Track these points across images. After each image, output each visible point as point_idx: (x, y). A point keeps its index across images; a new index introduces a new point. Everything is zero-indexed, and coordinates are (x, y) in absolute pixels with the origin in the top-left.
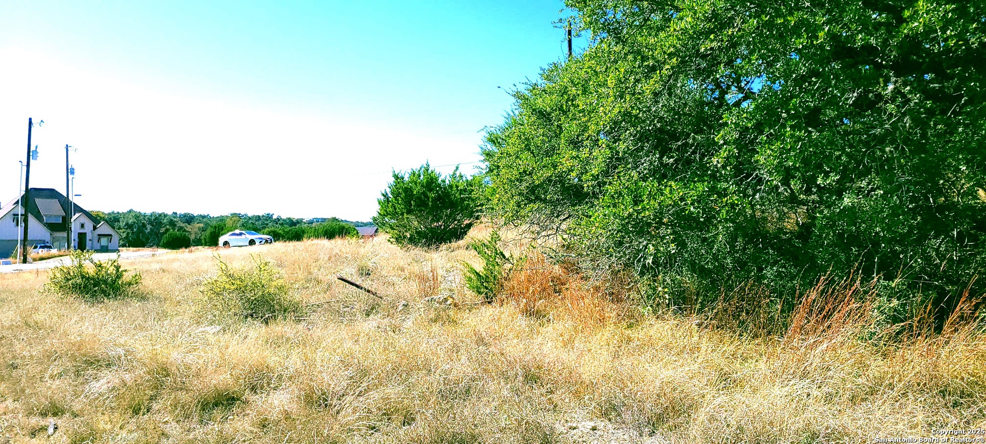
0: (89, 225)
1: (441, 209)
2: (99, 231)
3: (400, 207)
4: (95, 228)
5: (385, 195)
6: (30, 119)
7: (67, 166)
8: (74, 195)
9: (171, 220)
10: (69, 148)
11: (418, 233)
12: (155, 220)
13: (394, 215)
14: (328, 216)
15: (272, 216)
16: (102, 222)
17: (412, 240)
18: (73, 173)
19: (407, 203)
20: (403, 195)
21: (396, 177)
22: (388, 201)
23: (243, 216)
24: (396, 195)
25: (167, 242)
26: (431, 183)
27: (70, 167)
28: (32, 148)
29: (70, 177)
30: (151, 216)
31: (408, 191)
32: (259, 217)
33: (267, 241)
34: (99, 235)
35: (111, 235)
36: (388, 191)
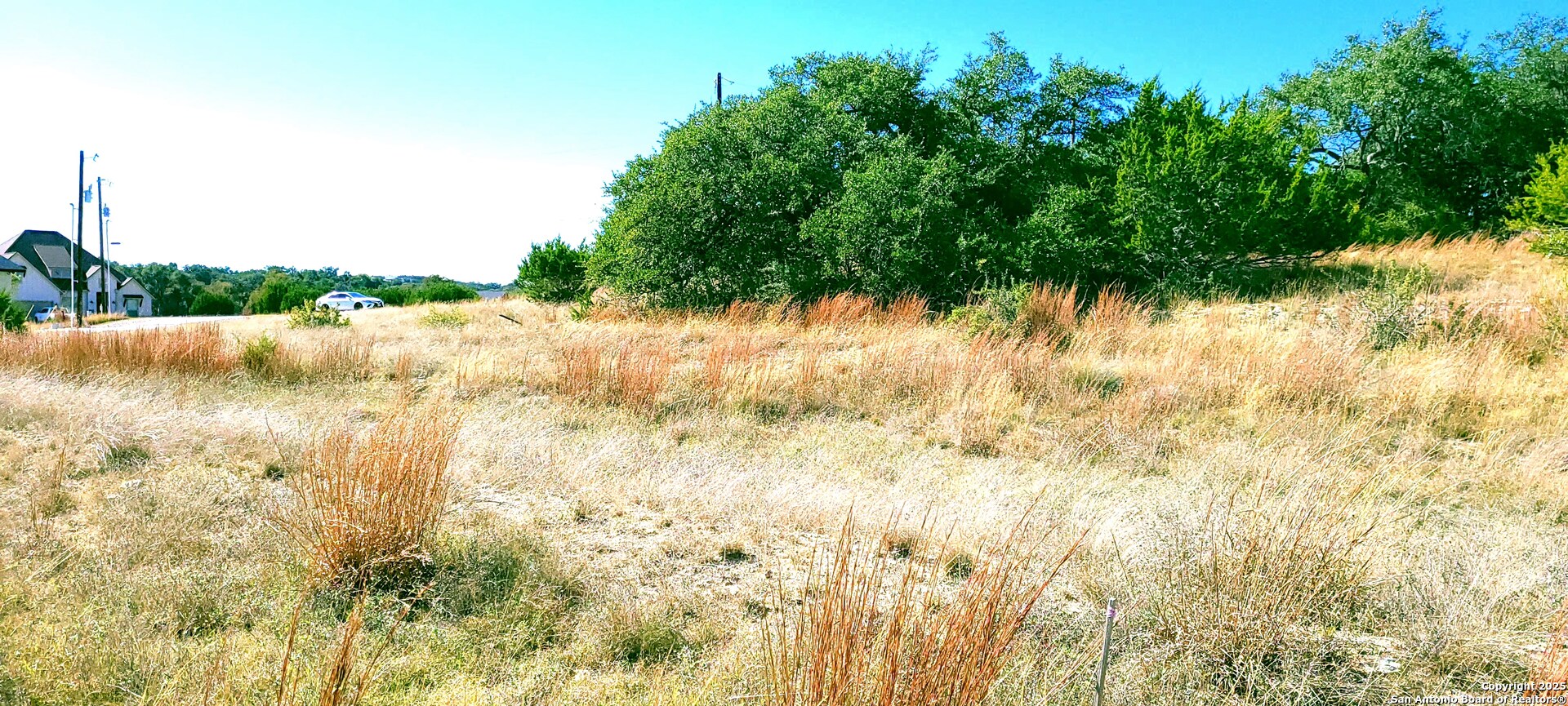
0: (110, 282)
1: (570, 274)
2: (124, 291)
3: (537, 272)
4: (119, 286)
5: (525, 262)
6: (82, 153)
7: (100, 205)
8: (110, 242)
9: (183, 276)
10: (102, 182)
11: (551, 293)
12: (156, 275)
13: (533, 278)
14: (427, 273)
15: (335, 271)
16: (128, 279)
17: (547, 299)
18: (107, 214)
19: (542, 268)
20: (539, 262)
21: (534, 248)
22: (528, 268)
23: (288, 271)
24: (534, 262)
25: (201, 308)
26: (562, 252)
27: (103, 207)
28: (85, 188)
29: (104, 219)
30: (151, 269)
31: (544, 260)
32: (314, 272)
33: (376, 305)
34: (124, 296)
35: (141, 296)
36: (528, 259)
